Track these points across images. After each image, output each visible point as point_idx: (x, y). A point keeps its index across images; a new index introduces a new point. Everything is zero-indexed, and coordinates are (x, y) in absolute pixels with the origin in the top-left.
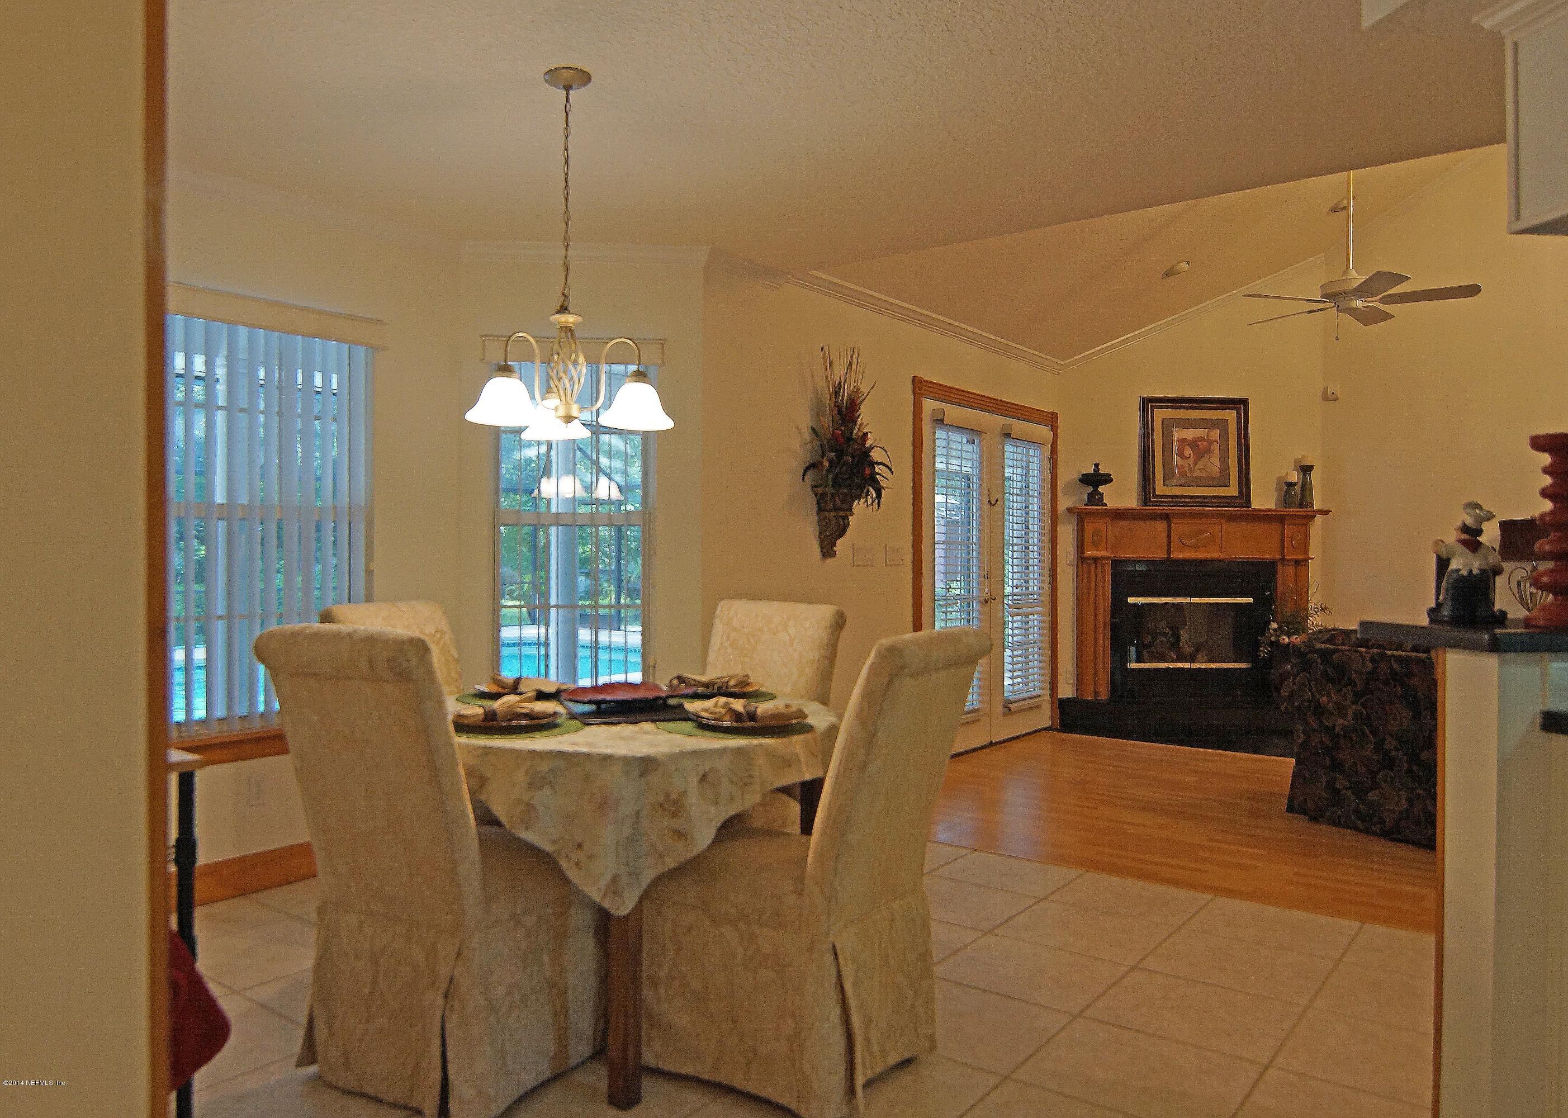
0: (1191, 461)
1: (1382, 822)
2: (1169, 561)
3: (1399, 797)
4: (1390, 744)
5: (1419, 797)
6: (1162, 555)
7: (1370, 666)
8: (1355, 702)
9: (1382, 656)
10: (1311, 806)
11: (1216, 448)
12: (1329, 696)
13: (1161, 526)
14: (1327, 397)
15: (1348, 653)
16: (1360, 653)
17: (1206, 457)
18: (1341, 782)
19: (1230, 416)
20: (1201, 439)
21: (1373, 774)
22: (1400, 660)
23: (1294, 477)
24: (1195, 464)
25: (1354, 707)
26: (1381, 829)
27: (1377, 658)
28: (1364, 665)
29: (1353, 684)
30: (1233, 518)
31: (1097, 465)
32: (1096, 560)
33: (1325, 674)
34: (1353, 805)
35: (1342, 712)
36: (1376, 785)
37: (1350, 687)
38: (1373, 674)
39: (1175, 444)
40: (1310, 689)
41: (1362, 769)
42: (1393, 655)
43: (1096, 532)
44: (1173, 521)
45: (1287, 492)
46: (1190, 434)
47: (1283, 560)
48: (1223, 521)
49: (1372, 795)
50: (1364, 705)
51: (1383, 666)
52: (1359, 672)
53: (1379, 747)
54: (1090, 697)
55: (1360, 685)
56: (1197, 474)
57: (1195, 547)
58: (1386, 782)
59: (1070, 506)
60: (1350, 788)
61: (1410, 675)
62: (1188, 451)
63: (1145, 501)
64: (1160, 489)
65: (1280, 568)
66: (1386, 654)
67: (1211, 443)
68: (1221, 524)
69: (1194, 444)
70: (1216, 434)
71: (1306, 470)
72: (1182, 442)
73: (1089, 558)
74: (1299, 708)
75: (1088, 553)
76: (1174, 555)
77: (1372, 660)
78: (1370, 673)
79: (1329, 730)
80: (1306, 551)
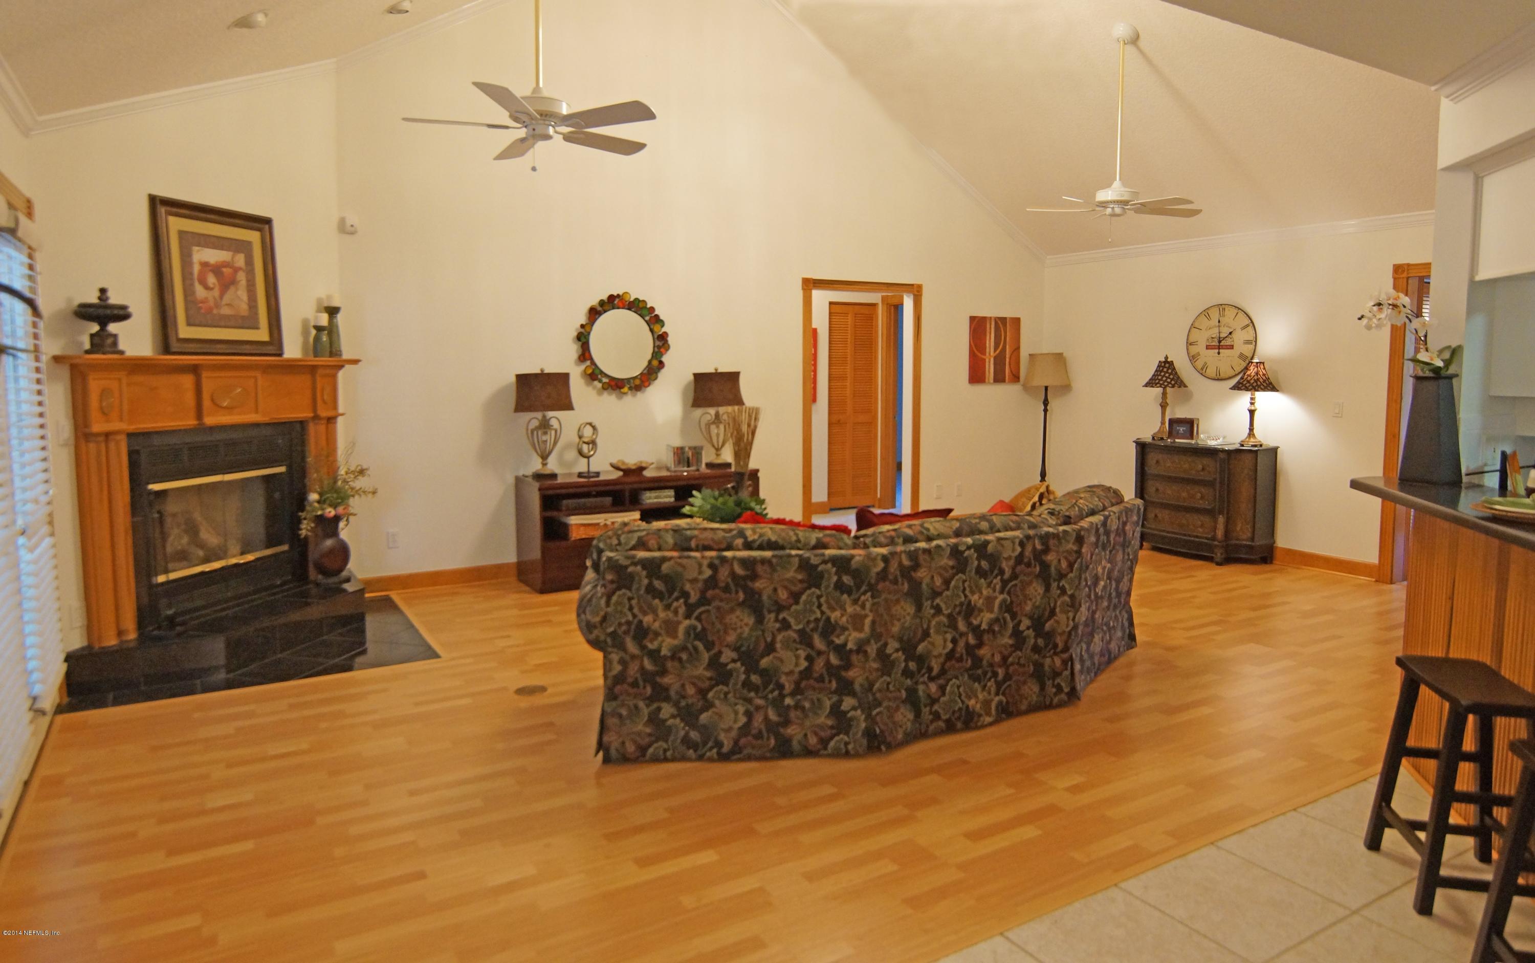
0: (216, 293)
1: (719, 745)
2: (201, 429)
3: (736, 713)
4: (727, 655)
5: (758, 708)
6: (191, 422)
7: (708, 573)
8: (688, 616)
9: (724, 560)
10: (631, 748)
11: (242, 277)
12: (655, 612)
13: (187, 381)
14: (345, 229)
15: (679, 561)
16: (695, 558)
17: (232, 289)
18: (667, 710)
19: (253, 237)
20: (226, 264)
21: (703, 693)
22: (744, 562)
23: (324, 320)
24: (221, 297)
25: (687, 622)
26: (719, 754)
27: (717, 562)
28: (700, 573)
29: (685, 595)
30: (267, 369)
31: (103, 291)
32: (107, 435)
33: (650, 589)
34: (682, 733)
35: (671, 628)
36: (708, 706)
37: (682, 601)
38: (712, 582)
39: (196, 269)
40: (631, 609)
41: (691, 690)
42: (734, 558)
43: (104, 393)
44: (205, 374)
45: (317, 339)
46: (213, 256)
47: (316, 418)
48: (258, 374)
49: (704, 718)
50: (698, 619)
51: (724, 573)
52: (694, 581)
53: (714, 663)
54: (111, 641)
55: (694, 598)
56: (226, 311)
57: (230, 409)
58: (719, 698)
59: (57, 352)
60: (678, 715)
61: (754, 577)
62: (211, 280)
63: (166, 348)
64: (185, 331)
65: (311, 428)
66: (725, 557)
67: (236, 270)
68: (255, 378)
69: (217, 269)
70: (240, 260)
71: (333, 312)
72: (204, 265)
73: (97, 435)
74: (614, 635)
75: (98, 426)
76: (209, 421)
77: (711, 566)
78: (706, 581)
79: (654, 655)
80: (335, 406)
